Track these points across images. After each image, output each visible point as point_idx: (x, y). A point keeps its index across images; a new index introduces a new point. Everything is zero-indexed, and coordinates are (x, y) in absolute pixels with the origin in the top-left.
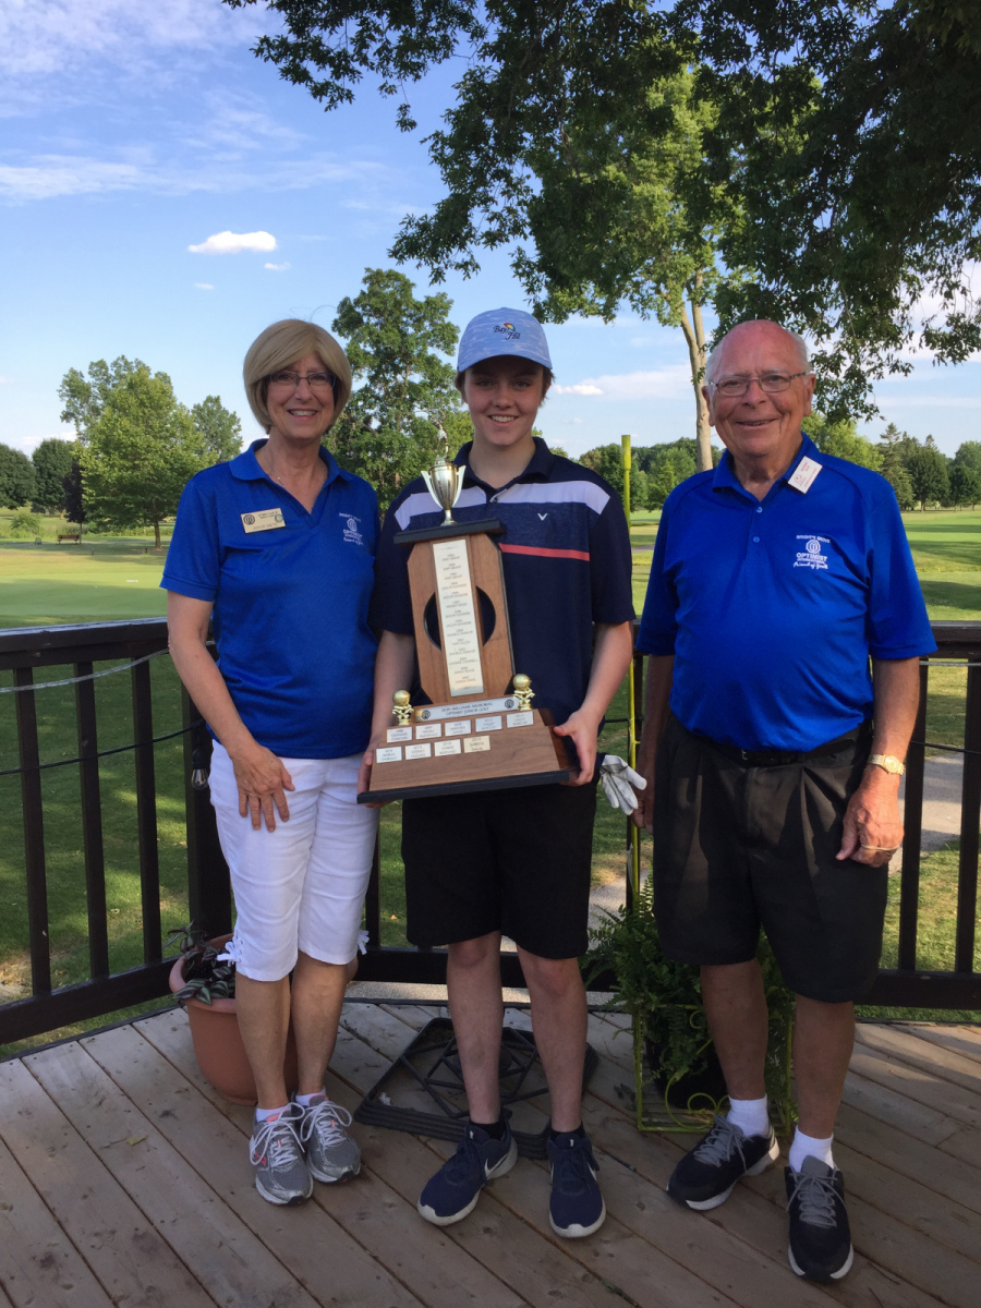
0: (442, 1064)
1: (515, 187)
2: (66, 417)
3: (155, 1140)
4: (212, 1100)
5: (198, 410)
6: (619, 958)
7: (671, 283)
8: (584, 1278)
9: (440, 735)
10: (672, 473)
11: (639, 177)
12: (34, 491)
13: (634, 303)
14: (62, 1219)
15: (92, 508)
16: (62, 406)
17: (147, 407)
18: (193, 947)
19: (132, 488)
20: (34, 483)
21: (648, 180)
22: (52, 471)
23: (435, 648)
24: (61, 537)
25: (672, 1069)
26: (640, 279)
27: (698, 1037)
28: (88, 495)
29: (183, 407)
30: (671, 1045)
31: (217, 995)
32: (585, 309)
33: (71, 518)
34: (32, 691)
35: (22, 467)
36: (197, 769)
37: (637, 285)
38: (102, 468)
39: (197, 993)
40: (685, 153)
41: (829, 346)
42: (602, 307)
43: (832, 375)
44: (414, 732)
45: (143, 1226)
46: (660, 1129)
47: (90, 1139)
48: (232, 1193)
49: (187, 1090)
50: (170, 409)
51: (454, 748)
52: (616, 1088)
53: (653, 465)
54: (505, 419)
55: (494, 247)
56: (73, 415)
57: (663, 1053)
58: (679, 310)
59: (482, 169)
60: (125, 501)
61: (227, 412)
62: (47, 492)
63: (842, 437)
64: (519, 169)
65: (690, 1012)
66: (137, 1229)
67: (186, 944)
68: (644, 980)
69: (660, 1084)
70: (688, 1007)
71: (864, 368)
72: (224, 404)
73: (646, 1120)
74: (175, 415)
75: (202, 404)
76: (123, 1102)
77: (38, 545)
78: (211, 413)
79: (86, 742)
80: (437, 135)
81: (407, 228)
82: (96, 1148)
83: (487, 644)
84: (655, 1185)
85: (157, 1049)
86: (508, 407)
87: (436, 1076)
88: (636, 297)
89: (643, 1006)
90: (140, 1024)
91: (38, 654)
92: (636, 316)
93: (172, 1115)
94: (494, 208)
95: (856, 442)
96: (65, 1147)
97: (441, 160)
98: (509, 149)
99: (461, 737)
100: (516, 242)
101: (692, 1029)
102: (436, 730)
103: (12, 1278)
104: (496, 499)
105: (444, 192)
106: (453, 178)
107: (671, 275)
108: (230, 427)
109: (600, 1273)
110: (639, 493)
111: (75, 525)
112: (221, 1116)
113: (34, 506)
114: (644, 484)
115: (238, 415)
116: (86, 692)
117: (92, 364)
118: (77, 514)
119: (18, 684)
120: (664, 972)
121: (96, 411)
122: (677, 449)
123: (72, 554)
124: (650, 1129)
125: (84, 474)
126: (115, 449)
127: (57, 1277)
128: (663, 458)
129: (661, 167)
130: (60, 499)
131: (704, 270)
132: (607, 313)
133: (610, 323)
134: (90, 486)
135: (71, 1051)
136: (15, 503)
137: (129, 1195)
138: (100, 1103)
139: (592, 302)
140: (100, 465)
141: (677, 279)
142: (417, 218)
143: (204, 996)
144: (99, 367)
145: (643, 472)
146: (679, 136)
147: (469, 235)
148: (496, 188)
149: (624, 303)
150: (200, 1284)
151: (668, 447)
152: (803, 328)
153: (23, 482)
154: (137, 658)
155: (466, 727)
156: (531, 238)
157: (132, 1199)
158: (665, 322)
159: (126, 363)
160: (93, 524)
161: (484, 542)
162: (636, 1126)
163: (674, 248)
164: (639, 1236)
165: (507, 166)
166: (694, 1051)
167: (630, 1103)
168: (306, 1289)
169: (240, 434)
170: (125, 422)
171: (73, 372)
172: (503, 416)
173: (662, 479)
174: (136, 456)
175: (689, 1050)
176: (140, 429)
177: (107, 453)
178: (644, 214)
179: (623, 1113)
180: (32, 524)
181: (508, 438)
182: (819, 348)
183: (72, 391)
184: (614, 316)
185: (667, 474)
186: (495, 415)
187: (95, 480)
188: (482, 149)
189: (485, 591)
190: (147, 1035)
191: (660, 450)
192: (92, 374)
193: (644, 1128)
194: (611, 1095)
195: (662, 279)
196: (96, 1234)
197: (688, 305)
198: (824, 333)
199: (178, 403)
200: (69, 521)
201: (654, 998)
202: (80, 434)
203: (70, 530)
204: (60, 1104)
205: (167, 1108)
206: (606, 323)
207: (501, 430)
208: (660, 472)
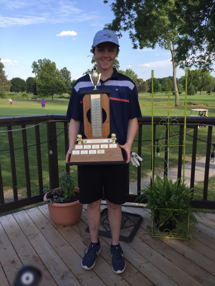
0: (106, 219)
1: (131, 16)
2: (33, 72)
3: (40, 234)
4: (54, 225)
5: (62, 70)
6: (148, 197)
7: (168, 40)
8: (137, 272)
9: (90, 148)
10: (167, 84)
11: (161, 14)
12: (27, 88)
13: (159, 45)
14: (17, 252)
15: (39, 92)
16: (32, 70)
17: (50, 70)
18: (49, 191)
19: (48, 88)
20: (26, 87)
21: (163, 15)
22: (30, 84)
23: (89, 123)
24: (32, 99)
25: (160, 223)
26: (160, 39)
27: (167, 216)
28: (38, 89)
29: (58, 70)
30: (160, 218)
31: (54, 202)
32: (148, 46)
33: (34, 94)
34: (11, 132)
35: (24, 83)
36: (50, 150)
37: (160, 40)
38: (41, 83)
39: (49, 202)
40: (172, 9)
41: (203, 54)
42: (152, 46)
43: (204, 61)
44: (83, 147)
45: (35, 254)
46: (157, 236)
47: (25, 233)
48: (56, 248)
49: (48, 223)
50: (55, 70)
51: (95, 152)
52: (147, 226)
53: (163, 82)
54: (106, 61)
55: (125, 31)
56: (35, 72)
57: (158, 219)
58: (170, 46)
59: (123, 12)
60: (46, 90)
61: (68, 71)
62: (29, 89)
63: (207, 76)
64: (132, 12)
65: (165, 210)
66: (34, 255)
67: (48, 190)
68: (154, 202)
69: (157, 226)
70: (164, 209)
71: (211, 59)
72: (67, 69)
73: (154, 234)
74: (56, 71)
75: (63, 69)
76: (34, 225)
77: (27, 100)
78: (64, 71)
79: (25, 144)
80: (113, 4)
81: (105, 26)
82: (26, 235)
83: (104, 124)
84: (155, 250)
85: (42, 213)
86: (108, 58)
87: (105, 222)
88: (160, 43)
89: (153, 208)
90: (39, 207)
91: (12, 123)
92: (160, 48)
93: (44, 228)
94: (126, 21)
95: (210, 77)
96: (20, 235)
97: (113, 9)
98: (130, 7)
99: (97, 149)
100: (130, 30)
101: (165, 214)
102: (89, 147)
103: (5, 266)
104: (104, 84)
105: (114, 17)
106: (116, 14)
107: (168, 38)
108: (68, 74)
109: (141, 271)
110: (159, 89)
111: (35, 96)
112: (55, 229)
113: (27, 92)
114: (161, 87)
115: (70, 72)
116: (24, 132)
117: (38, 60)
118: (35, 94)
119: (8, 130)
120: (159, 201)
121: (39, 70)
122: (168, 79)
123: (35, 102)
124: (154, 236)
125: (37, 84)
126: (43, 79)
127: (15, 266)
128: (165, 81)
129: (166, 12)
130: (32, 90)
131: (176, 36)
132: (153, 47)
133: (154, 49)
134: (38, 87)
135: (23, 213)
136: (23, 91)
137: (33, 247)
138: (28, 225)
139: (150, 44)
140: (40, 82)
141: (169, 39)
142: (108, 24)
143: (51, 202)
144: (40, 61)
145: (160, 84)
146: (171, 5)
147: (120, 28)
148: (127, 16)
149: (157, 44)
150: (47, 269)
151: (167, 78)
152: (197, 49)
153: (24, 86)
154: (36, 124)
155: (98, 147)
156: (134, 29)
157: (33, 248)
158: (166, 49)
159: (46, 60)
160: (39, 96)
161: (105, 96)
162: (151, 236)
163: (169, 31)
164: (151, 263)
165: (129, 11)
166: (166, 219)
167: (150, 230)
168: (71, 272)
169: (71, 76)
170: (45, 73)
171: (34, 62)
172: (106, 60)
173: (165, 86)
174: (48, 80)
175: (164, 219)
176: (49, 74)
177: (42, 80)
178: (162, 23)
179: (148, 232)
180: (26, 95)
181: (107, 67)
182: (201, 53)
183: (34, 66)
184: (155, 48)
185: (166, 84)
186: (104, 60)
187: (39, 86)
188: (123, 7)
189: (105, 109)
190: (40, 209)
191: (164, 79)
192: (38, 62)
193: (153, 236)
194: (145, 228)
195: (166, 39)
196: (25, 256)
197: (172, 44)
198: (202, 50)
199: (57, 69)
200: (34, 95)
201: (156, 206)
202: (36, 76)
203: (34, 97)
204: (20, 225)
205: (43, 227)
206: (153, 49)
207: (105, 64)
208: (164, 84)
